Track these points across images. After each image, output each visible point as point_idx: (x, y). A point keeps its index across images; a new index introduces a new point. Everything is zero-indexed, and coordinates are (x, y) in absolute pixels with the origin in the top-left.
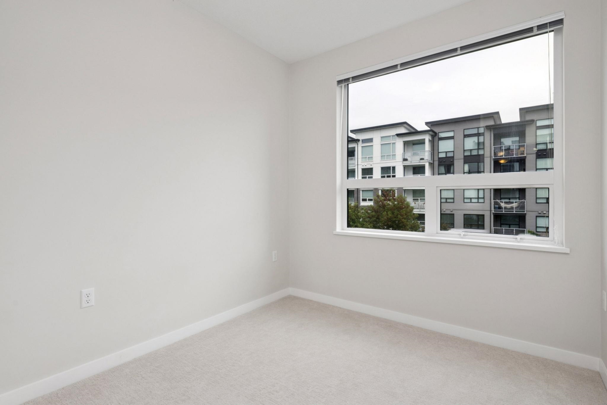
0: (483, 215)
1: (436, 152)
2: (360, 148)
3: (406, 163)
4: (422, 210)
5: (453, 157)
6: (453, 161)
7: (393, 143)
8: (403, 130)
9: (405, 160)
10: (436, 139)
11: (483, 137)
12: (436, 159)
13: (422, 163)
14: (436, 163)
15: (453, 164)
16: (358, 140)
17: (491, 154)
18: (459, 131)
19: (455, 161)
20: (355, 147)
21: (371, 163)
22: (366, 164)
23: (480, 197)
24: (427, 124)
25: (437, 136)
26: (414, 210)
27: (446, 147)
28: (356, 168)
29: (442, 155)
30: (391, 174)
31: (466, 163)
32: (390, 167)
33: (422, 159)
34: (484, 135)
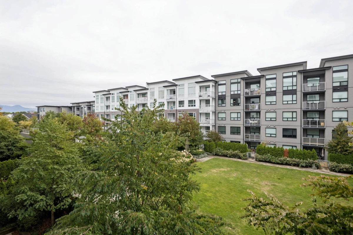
0: (240, 127)
1: (217, 92)
2: (178, 89)
3: (201, 98)
4: (208, 124)
5: (225, 95)
6: (225, 97)
7: (194, 87)
8: (199, 80)
9: (200, 96)
10: (217, 84)
11: (240, 84)
12: (217, 96)
13: (208, 98)
14: (217, 98)
15: (225, 99)
16: (177, 85)
17: (244, 93)
18: (228, 80)
19: (226, 97)
20: (175, 89)
21: (183, 98)
22: (180, 98)
23: (238, 117)
24: (212, 76)
25: (217, 83)
26: (201, 124)
27: (222, 89)
28: (176, 100)
29: (220, 94)
30: (193, 104)
31: (232, 98)
32: (193, 100)
33: (209, 96)
34: (240, 83)
